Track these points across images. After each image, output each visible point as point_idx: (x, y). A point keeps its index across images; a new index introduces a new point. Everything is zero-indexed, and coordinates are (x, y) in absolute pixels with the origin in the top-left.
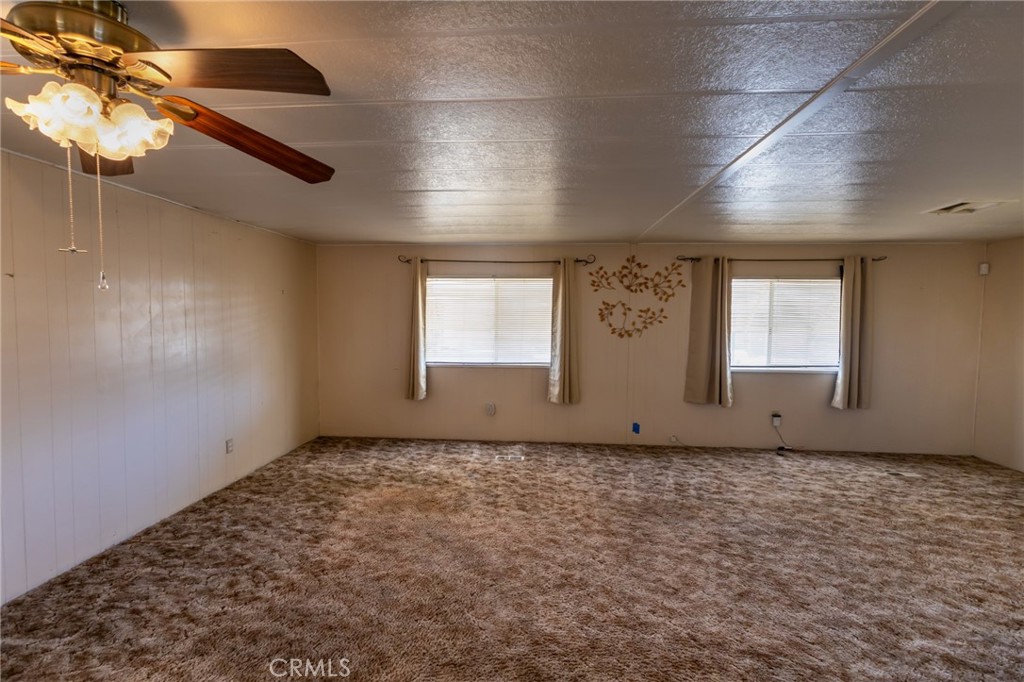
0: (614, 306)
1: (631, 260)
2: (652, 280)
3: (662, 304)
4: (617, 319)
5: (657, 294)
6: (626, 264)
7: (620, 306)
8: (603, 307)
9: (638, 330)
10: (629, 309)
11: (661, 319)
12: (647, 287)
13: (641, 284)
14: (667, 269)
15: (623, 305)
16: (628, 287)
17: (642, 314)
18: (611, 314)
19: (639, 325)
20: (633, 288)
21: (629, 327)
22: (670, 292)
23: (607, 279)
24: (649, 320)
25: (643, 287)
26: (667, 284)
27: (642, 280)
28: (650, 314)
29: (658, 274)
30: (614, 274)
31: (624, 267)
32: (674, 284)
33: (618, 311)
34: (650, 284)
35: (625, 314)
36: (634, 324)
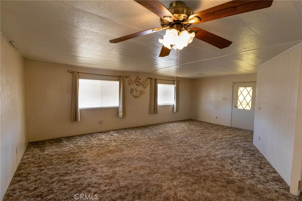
0: (134, 90)
1: (137, 78)
2: (142, 83)
3: (144, 89)
4: (134, 93)
5: (143, 87)
6: (137, 79)
7: (135, 90)
8: (131, 90)
9: (139, 96)
10: (137, 91)
11: (144, 93)
12: (141, 85)
13: (139, 84)
14: (145, 80)
15: (136, 89)
16: (137, 85)
17: (140, 92)
18: (133, 92)
19: (139, 95)
20: (138, 85)
21: (137, 95)
22: (146, 86)
23: (132, 82)
24: (141, 94)
25: (140, 85)
26: (145, 84)
27: (140, 83)
28: (142, 92)
29: (143, 82)
30: (134, 81)
31: (136, 79)
32: (146, 84)
33: (135, 91)
34: (142, 84)
35: (136, 92)
36: (138, 94)
